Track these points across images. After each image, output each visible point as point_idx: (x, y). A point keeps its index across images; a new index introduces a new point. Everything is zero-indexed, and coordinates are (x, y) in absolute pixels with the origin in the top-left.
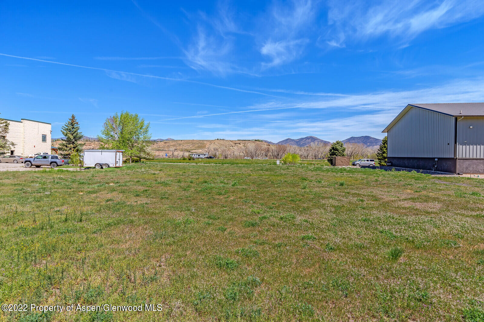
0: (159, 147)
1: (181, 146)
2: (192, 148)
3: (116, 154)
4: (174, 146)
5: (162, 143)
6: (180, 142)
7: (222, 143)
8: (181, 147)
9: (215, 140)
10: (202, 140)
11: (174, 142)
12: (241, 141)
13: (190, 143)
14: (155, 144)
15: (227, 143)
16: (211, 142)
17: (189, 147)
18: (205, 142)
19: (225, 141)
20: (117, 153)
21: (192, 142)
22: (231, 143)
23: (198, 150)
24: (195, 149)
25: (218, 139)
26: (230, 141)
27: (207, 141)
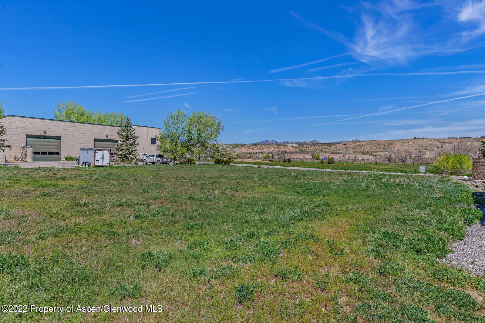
0: (337, 150)
1: (363, 147)
2: (376, 150)
3: (95, 153)
4: (353, 148)
5: (340, 145)
6: (361, 143)
7: (420, 143)
8: (362, 149)
9: (411, 139)
10: (390, 140)
11: (355, 143)
12: (455, 140)
13: (374, 144)
14: (333, 146)
15: (429, 143)
16: (403, 142)
17: (374, 148)
18: (395, 142)
19: (425, 140)
20: (96, 151)
21: (377, 143)
22: (435, 142)
23: (383, 153)
24: (379, 152)
25: (415, 138)
26: (435, 140)
27: (397, 140)
